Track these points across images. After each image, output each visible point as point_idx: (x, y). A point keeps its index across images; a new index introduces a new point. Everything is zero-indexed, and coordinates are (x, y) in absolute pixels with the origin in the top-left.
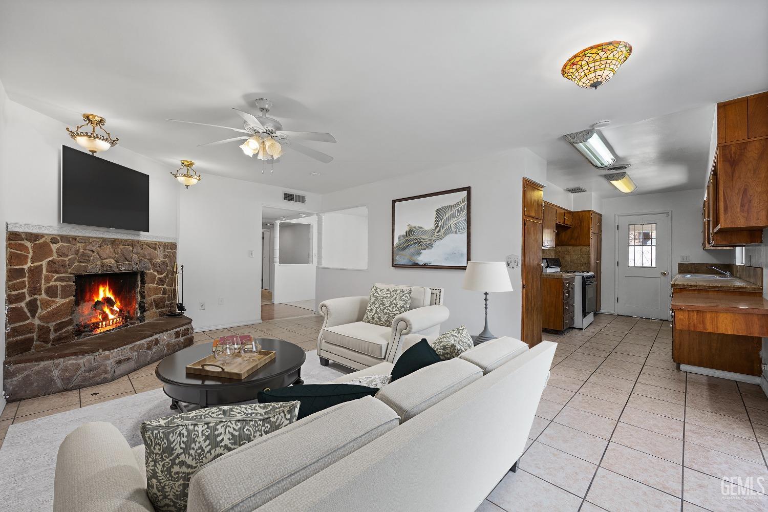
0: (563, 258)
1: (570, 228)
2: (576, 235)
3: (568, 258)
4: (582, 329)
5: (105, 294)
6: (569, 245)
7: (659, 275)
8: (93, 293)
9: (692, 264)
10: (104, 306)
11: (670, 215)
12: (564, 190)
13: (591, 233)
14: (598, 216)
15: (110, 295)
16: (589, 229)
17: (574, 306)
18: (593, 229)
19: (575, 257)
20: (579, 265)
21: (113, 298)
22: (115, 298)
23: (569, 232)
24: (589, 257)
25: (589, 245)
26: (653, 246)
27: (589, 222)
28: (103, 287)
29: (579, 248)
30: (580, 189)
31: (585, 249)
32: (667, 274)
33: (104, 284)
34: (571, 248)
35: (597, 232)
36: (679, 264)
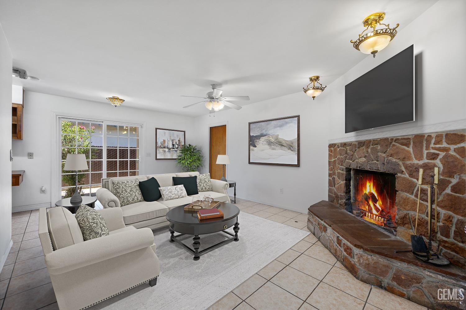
5: (370, 189)
8: (363, 186)
10: (370, 200)
15: (374, 191)
21: (376, 195)
22: (378, 195)
28: (369, 183)
33: (370, 181)
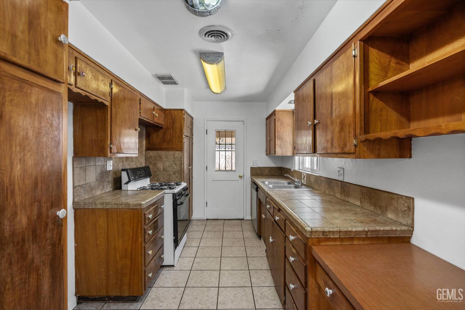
0: (155, 165)
1: (161, 128)
2: (169, 137)
3: (160, 166)
4: (173, 266)
6: (161, 149)
7: (238, 178)
9: (259, 168)
11: (245, 123)
12: (153, 75)
13: (184, 136)
14: (190, 118)
16: (181, 131)
17: (163, 240)
18: (186, 132)
19: (167, 164)
20: (171, 173)
23: (161, 132)
24: (182, 164)
25: (181, 149)
26: (233, 151)
27: (181, 123)
29: (171, 153)
30: (171, 78)
31: (177, 154)
32: (243, 176)
34: (163, 153)
35: (189, 135)
36: (251, 168)
